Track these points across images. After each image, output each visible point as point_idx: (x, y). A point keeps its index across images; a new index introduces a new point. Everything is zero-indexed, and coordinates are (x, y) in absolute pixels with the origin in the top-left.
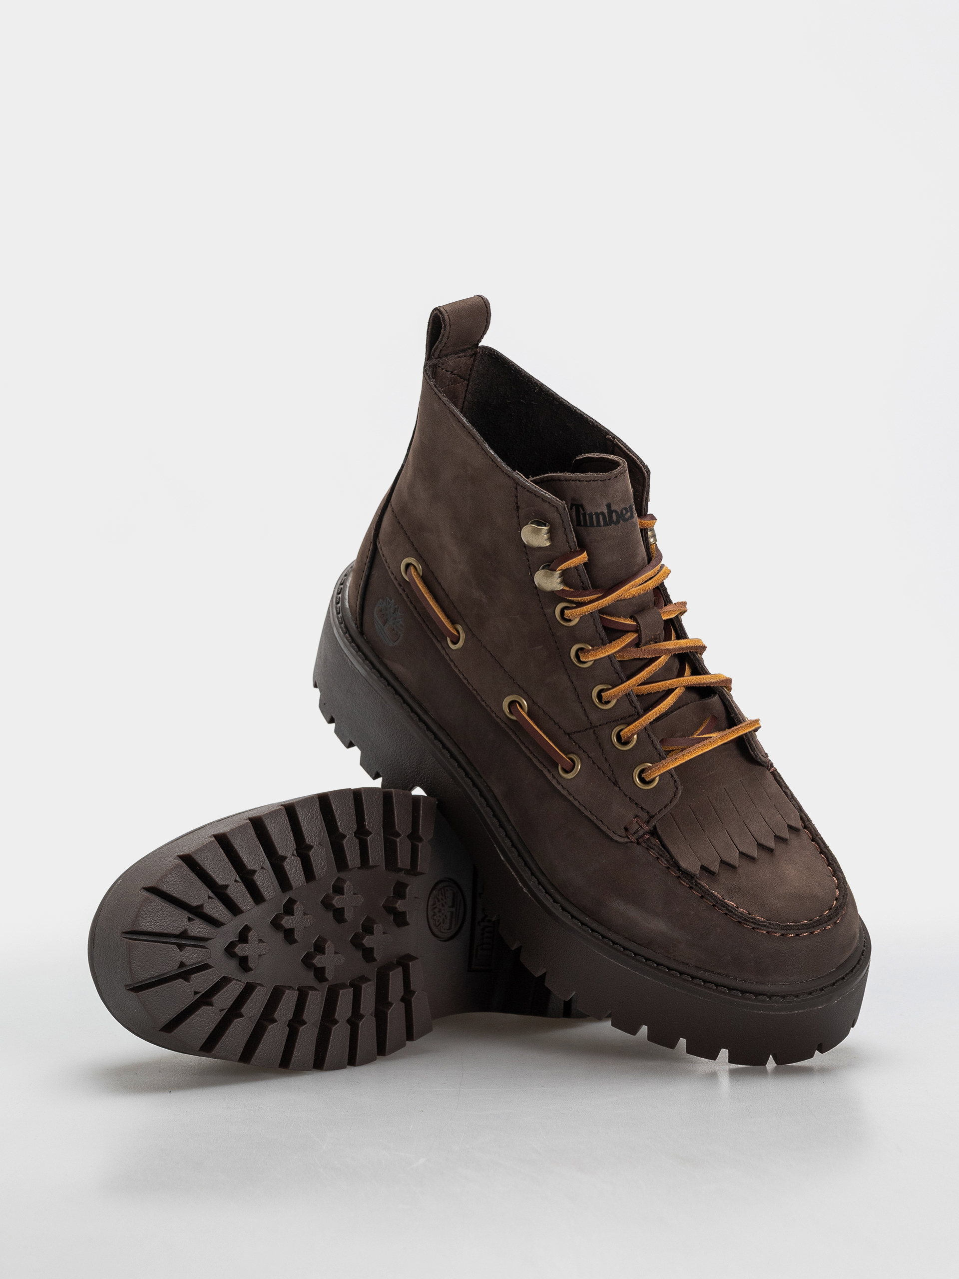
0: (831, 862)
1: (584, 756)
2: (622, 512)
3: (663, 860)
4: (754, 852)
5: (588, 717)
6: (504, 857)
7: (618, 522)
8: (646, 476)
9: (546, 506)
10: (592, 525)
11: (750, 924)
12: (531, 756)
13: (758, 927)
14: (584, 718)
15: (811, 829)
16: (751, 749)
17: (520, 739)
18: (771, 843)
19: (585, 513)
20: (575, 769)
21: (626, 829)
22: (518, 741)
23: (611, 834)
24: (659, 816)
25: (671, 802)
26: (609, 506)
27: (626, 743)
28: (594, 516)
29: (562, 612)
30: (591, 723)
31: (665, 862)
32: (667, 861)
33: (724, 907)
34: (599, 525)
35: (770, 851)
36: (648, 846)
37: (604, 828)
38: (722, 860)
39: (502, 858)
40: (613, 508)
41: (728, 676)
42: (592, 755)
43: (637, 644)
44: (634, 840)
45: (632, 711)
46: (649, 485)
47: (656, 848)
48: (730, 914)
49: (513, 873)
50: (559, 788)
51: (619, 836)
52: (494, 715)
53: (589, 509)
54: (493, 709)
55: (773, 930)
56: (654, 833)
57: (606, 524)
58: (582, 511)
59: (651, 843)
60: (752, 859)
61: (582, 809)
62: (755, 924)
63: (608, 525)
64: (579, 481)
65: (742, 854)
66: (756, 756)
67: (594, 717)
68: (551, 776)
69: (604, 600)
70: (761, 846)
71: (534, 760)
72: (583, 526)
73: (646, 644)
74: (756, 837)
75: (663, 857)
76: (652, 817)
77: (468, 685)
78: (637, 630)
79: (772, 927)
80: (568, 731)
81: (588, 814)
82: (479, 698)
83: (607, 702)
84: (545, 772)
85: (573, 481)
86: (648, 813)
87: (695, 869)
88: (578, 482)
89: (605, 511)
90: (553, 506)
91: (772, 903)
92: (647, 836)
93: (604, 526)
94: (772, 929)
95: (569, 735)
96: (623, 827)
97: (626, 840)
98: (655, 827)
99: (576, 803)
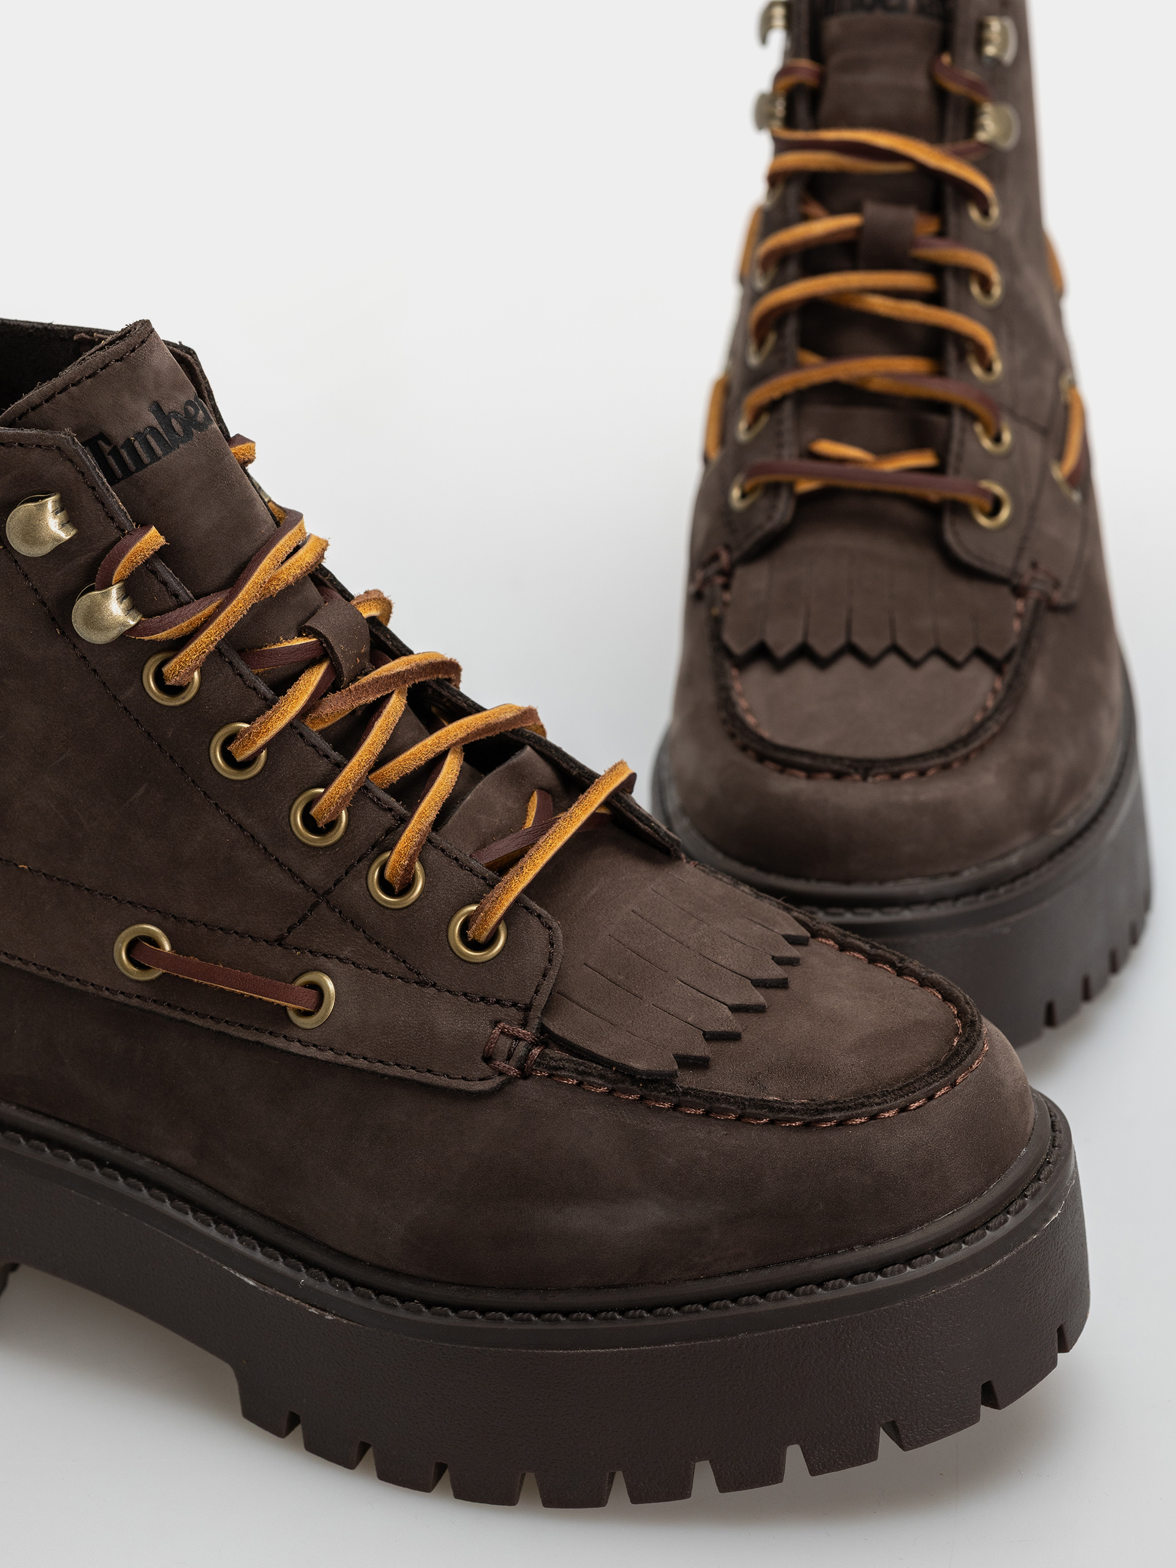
0: (900, 965)
1: (330, 964)
2: (186, 411)
3: (592, 1079)
4: (758, 997)
5: (303, 883)
6: (254, 1279)
7: (188, 435)
8: (192, 361)
9: (36, 455)
10: (140, 464)
11: (831, 1115)
12: (222, 1027)
13: (849, 1113)
14: (297, 888)
15: (826, 931)
16: (642, 821)
17: (183, 1010)
18: (777, 972)
19: (115, 447)
20: (326, 993)
21: (488, 1059)
22: (178, 1015)
23: (463, 1085)
24: (541, 1000)
25: (550, 961)
26: (157, 409)
27: (407, 886)
28: (137, 444)
29: (159, 677)
30: (314, 891)
31: (600, 1082)
32: (602, 1077)
33: (762, 1107)
34: (155, 457)
35: (782, 984)
36: (549, 1068)
37: (443, 1081)
38: (705, 1033)
39: (251, 1283)
40: (167, 407)
41: (523, 703)
42: (346, 953)
43: (333, 684)
44: (514, 1072)
45: (387, 819)
46: (205, 378)
47: (567, 1065)
48: (782, 1115)
49: (288, 1298)
50: (312, 1052)
51: (481, 1080)
52: (107, 993)
53: (119, 432)
54: (97, 982)
55: (881, 1107)
56: (546, 1038)
57: (168, 448)
58: (107, 448)
59: (552, 1058)
60: (759, 1009)
61: (379, 1067)
62: (841, 1110)
63: (171, 449)
64: (73, 385)
65: (735, 1009)
66: (655, 831)
67: (315, 873)
68: (283, 1040)
69: (235, 602)
70: (759, 984)
71: (232, 1031)
72: (123, 478)
73: (354, 680)
74: (742, 972)
75: (590, 1074)
76: (527, 1008)
77: (24, 967)
78: (323, 652)
79: (877, 1100)
80: (274, 934)
81: (396, 1071)
82: (60, 979)
83: (332, 825)
84: (267, 1039)
85: (60, 392)
86: (515, 1005)
87: (665, 1063)
88: (73, 389)
89: (153, 420)
90: (49, 448)
91: (846, 1065)
92: (536, 1051)
93: (164, 455)
94: (879, 1104)
95: (280, 941)
96: (479, 1058)
97: (498, 1080)
98: (543, 1029)
99: (361, 1063)
